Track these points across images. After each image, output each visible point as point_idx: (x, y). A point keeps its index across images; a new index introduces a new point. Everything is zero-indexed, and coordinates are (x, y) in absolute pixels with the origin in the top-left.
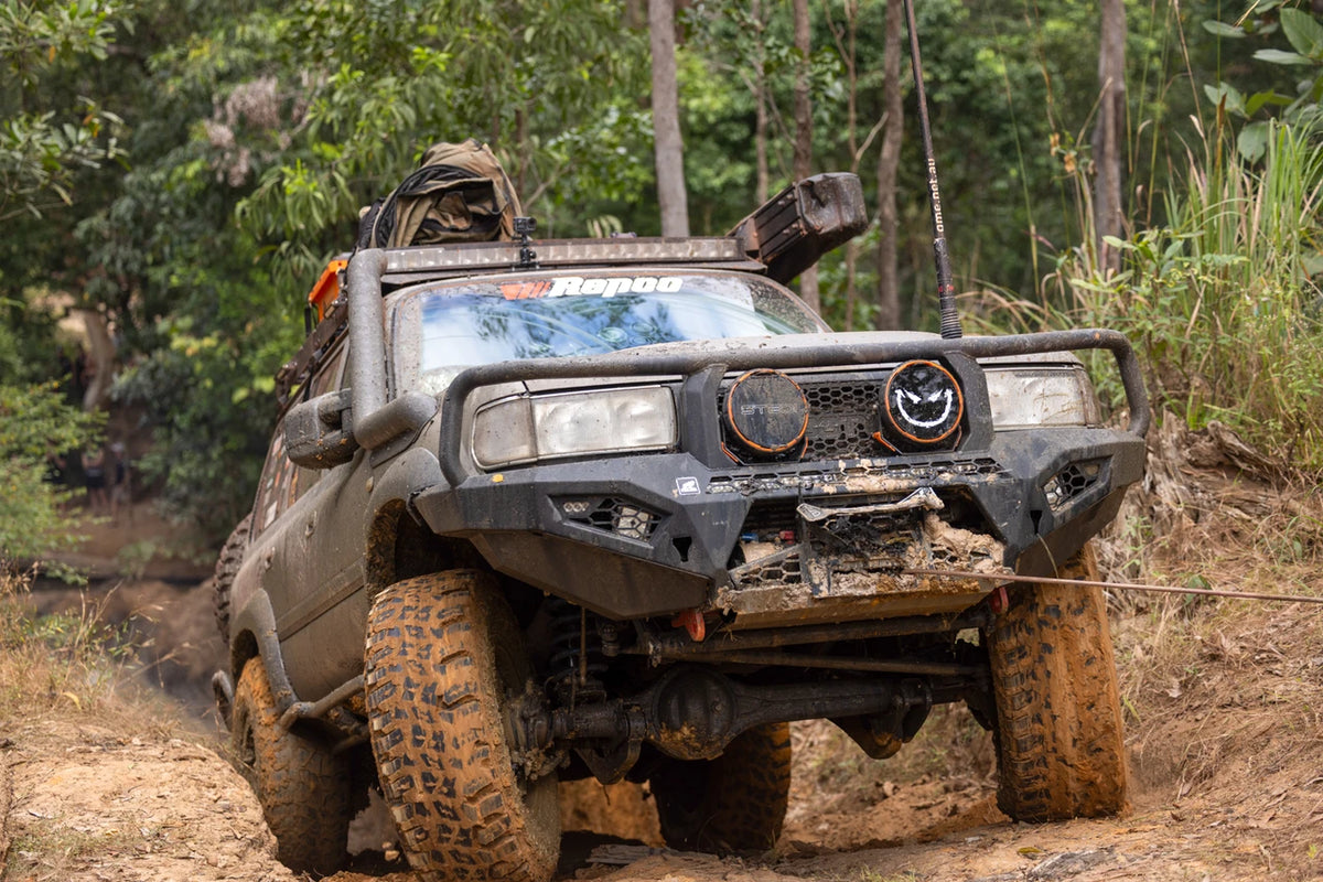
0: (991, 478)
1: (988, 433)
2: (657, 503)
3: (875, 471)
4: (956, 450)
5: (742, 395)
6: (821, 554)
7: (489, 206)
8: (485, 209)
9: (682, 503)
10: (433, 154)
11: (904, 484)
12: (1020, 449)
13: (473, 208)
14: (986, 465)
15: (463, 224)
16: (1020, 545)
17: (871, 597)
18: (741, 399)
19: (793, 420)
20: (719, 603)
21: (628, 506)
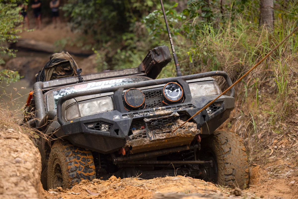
0: (192, 108)
1: (190, 98)
2: (109, 122)
3: (162, 110)
4: (183, 103)
5: (128, 95)
6: (151, 130)
7: (69, 67)
8: (68, 68)
9: (116, 121)
10: (53, 56)
11: (170, 112)
12: (199, 101)
13: (65, 69)
14: (190, 105)
15: (63, 73)
16: (200, 124)
17: (165, 139)
18: (127, 96)
19: (141, 99)
20: (127, 144)
21: (103, 124)
